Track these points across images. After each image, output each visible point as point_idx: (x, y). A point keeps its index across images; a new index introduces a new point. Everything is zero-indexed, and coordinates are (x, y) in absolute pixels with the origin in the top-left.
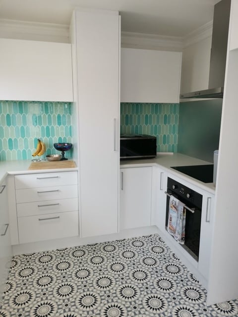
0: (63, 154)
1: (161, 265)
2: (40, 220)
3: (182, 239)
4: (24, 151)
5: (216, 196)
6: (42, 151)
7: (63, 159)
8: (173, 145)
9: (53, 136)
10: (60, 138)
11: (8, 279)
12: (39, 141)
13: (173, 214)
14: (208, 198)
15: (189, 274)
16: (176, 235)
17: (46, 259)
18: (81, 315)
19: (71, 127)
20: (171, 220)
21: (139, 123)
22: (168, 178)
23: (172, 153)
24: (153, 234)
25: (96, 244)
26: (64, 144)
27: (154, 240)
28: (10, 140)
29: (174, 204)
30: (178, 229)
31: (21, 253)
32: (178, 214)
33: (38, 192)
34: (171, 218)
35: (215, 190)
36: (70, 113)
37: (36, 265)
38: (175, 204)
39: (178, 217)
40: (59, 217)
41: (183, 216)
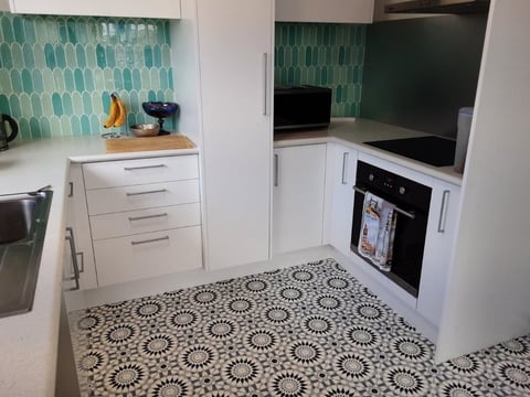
0: (161, 124)
1: (348, 307)
2: (133, 243)
3: (387, 263)
4: (84, 118)
5: (463, 189)
6: (121, 117)
7: (162, 133)
8: (354, 104)
9: (138, 88)
10: (152, 93)
11: (90, 347)
12: (114, 98)
13: (370, 223)
14: (445, 192)
15: (397, 319)
16: (377, 258)
17: (149, 310)
18: (235, 394)
19: (171, 69)
20: (365, 234)
21: (295, 63)
22: (359, 162)
23: (353, 119)
24: (324, 258)
25: (232, 280)
26: (161, 103)
27: (328, 270)
28: (56, 96)
29: (373, 206)
30: (381, 247)
31: (101, 303)
32: (381, 222)
33: (129, 195)
34: (366, 230)
35: (462, 177)
36: (168, 42)
37: (136, 321)
38: (376, 207)
39: (381, 228)
40: (167, 238)
41: (393, 224)
